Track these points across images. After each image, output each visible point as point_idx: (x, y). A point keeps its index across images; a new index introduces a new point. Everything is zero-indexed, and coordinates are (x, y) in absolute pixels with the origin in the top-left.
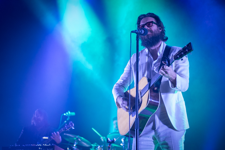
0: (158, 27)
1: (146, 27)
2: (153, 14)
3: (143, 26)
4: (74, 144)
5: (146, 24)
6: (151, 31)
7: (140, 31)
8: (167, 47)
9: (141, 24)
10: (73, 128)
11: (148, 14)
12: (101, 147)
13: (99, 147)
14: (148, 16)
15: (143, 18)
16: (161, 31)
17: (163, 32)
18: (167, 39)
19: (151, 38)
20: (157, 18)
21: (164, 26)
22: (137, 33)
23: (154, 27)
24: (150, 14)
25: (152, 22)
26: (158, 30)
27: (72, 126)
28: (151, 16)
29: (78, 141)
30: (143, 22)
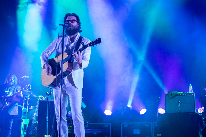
0: (77, 23)
1: (70, 23)
2: (75, 14)
3: (68, 21)
4: (28, 96)
5: (70, 21)
6: (73, 26)
7: (65, 25)
8: (80, 36)
9: (67, 20)
10: (31, 89)
11: (72, 14)
12: (45, 98)
13: (44, 97)
14: (72, 15)
15: (69, 16)
16: (78, 26)
17: (79, 27)
18: (81, 31)
19: (72, 31)
20: (77, 17)
21: (81, 23)
22: (63, 26)
23: (75, 24)
24: (74, 14)
25: (74, 20)
26: (77, 25)
27: (30, 87)
28: (74, 16)
29: (31, 94)
30: (68, 19)
